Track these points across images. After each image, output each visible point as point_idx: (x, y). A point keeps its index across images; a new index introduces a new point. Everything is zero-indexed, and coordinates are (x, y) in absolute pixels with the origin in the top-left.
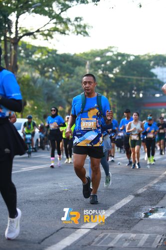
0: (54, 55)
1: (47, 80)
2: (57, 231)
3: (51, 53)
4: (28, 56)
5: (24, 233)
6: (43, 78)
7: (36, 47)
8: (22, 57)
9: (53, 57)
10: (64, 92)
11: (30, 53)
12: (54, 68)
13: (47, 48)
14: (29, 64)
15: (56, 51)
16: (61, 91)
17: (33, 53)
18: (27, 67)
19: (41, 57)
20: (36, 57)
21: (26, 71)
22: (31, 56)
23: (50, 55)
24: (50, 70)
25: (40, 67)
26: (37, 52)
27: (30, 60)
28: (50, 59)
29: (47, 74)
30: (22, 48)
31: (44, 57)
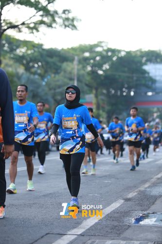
0: (40, 50)
1: (32, 76)
2: (42, 237)
3: (37, 47)
4: (12, 50)
5: (7, 239)
6: (28, 74)
7: (21, 41)
8: (6, 51)
9: (39, 52)
10: (50, 89)
11: (15, 47)
12: (40, 64)
13: (33, 42)
14: (13, 58)
15: (42, 45)
16: (46, 89)
17: (18, 47)
18: (11, 62)
19: (26, 52)
20: (21, 51)
21: (10, 66)
22: (15, 50)
23: (36, 49)
24: (36, 65)
25: (25, 62)
26: (22, 46)
27: (14, 54)
28: (36, 54)
29: (33, 70)
30: (6, 41)
31: (29, 52)
